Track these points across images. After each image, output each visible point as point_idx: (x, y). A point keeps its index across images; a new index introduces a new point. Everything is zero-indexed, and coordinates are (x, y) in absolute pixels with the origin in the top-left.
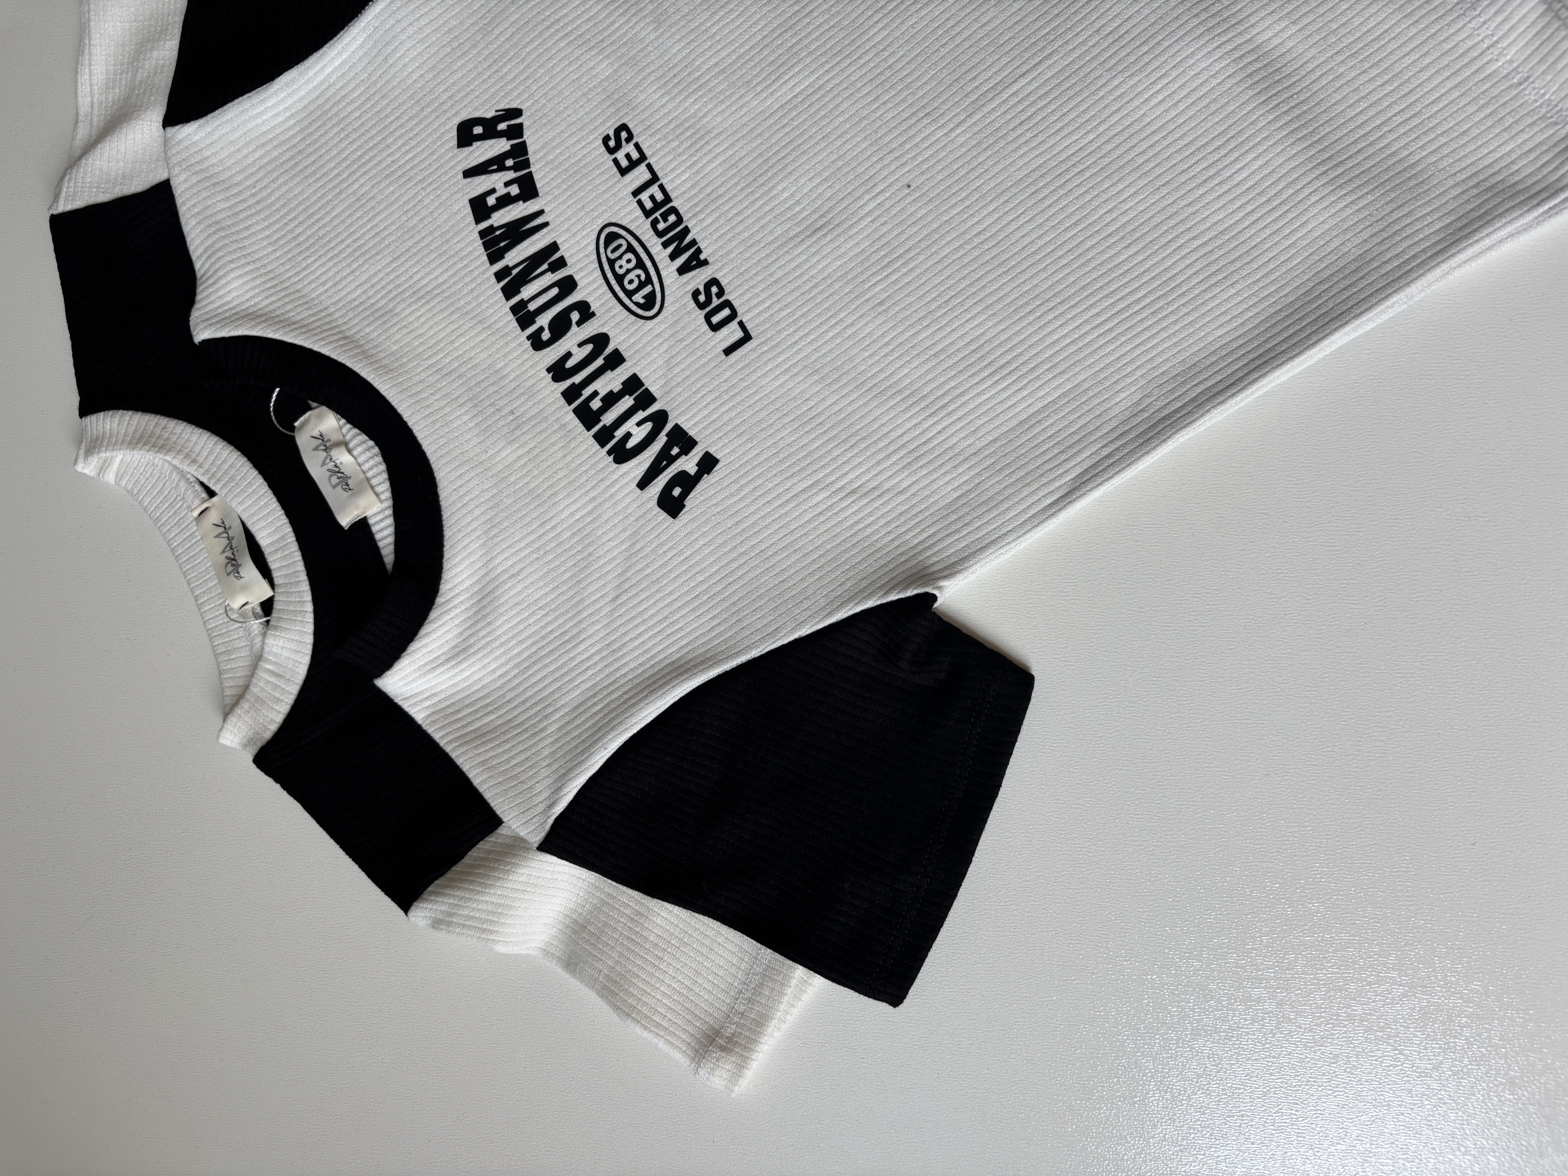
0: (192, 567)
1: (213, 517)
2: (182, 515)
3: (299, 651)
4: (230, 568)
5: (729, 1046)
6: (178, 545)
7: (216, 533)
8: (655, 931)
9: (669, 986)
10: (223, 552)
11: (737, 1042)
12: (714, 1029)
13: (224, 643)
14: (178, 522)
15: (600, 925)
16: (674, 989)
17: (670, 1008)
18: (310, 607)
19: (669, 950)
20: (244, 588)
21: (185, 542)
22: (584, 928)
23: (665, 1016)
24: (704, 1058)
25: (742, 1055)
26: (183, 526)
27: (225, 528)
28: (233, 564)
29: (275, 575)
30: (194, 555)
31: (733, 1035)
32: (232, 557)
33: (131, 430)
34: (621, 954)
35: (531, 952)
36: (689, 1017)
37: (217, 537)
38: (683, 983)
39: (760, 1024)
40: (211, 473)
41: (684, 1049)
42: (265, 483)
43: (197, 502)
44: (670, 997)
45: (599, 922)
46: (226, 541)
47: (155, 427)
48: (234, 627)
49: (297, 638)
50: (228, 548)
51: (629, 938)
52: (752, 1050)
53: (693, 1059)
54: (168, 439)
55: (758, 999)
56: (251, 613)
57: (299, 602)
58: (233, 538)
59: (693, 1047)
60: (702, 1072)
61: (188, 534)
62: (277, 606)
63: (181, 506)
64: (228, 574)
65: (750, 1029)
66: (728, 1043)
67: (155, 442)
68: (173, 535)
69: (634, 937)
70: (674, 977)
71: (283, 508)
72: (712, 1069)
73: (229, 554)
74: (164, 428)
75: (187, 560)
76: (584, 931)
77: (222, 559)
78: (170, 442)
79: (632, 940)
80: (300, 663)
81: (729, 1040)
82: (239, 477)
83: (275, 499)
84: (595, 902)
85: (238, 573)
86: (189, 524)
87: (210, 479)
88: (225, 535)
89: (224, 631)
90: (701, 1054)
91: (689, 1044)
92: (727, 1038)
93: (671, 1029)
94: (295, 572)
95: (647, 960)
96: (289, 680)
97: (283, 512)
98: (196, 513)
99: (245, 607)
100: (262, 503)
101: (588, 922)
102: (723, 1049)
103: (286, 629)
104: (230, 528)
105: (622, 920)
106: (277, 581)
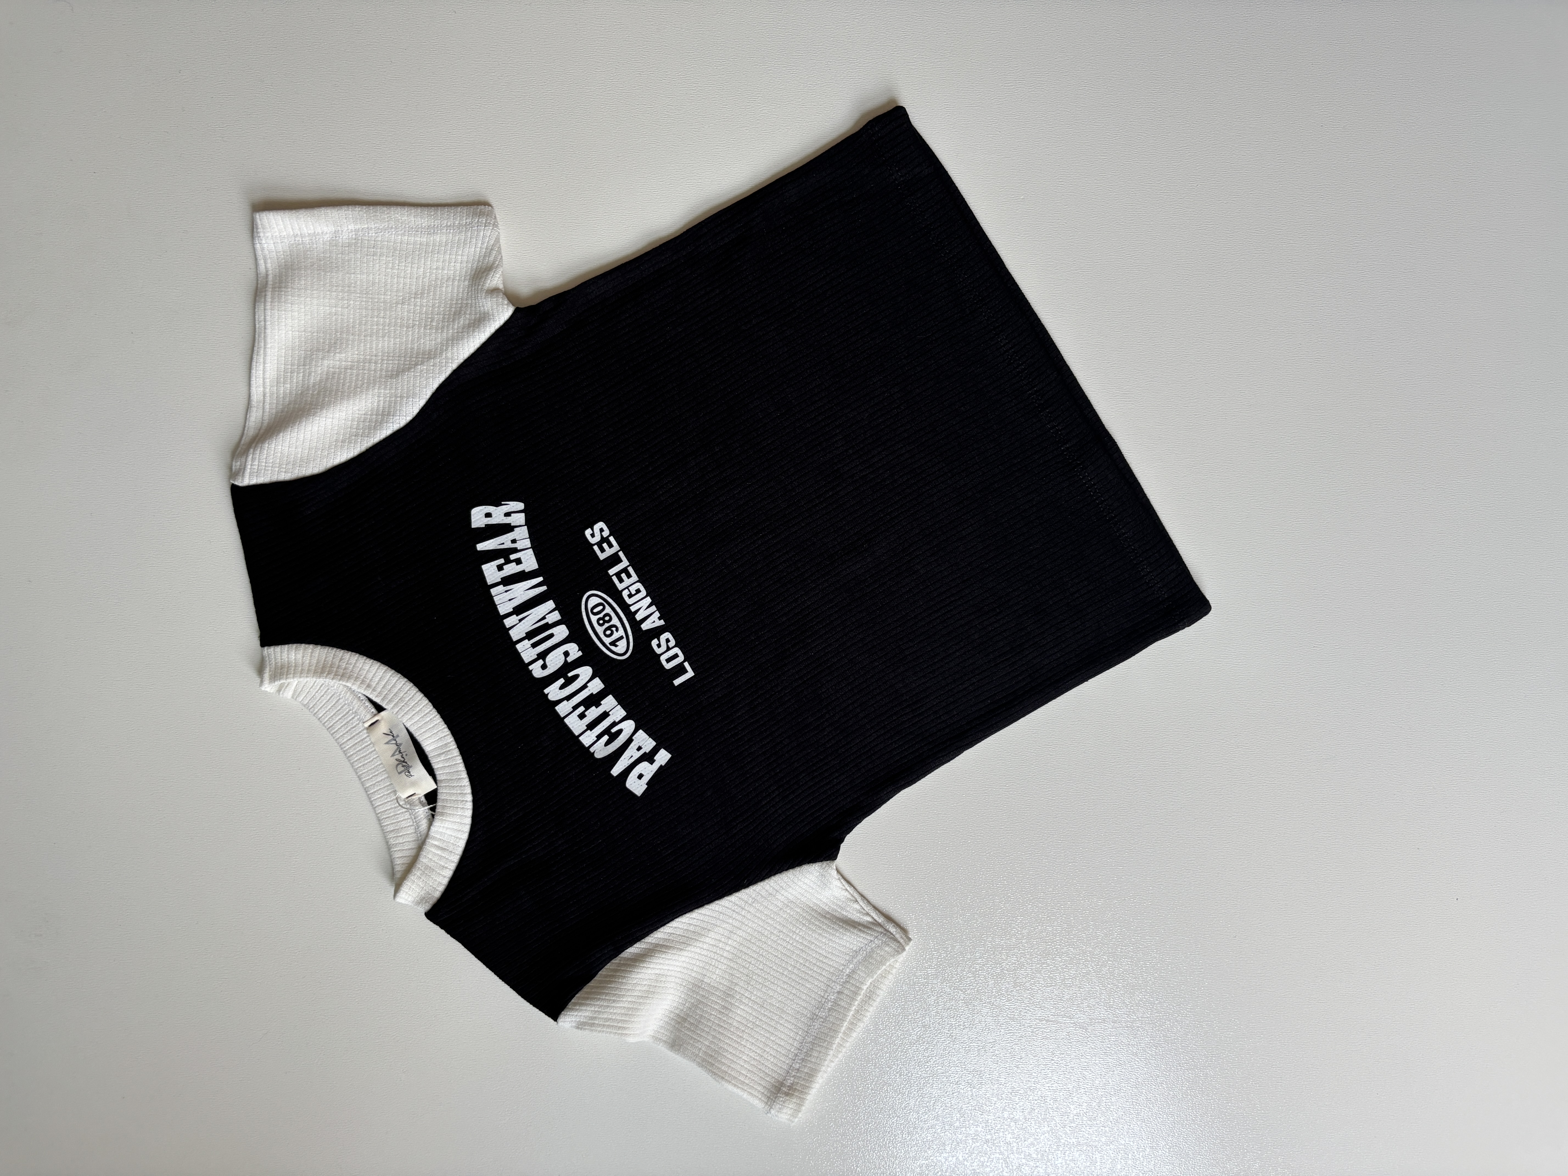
0: (364, 765)
1: (383, 728)
2: (354, 725)
3: (459, 830)
4: (400, 768)
5: (790, 1092)
6: (350, 748)
7: (387, 740)
8: (736, 1019)
9: (748, 1055)
10: (393, 755)
11: (796, 1089)
12: (779, 1081)
13: (392, 824)
14: (350, 730)
15: (697, 1017)
16: (751, 1057)
17: (749, 1070)
18: (469, 798)
19: (746, 1031)
20: (414, 784)
21: (357, 746)
22: (685, 1020)
23: (747, 1076)
24: (774, 1102)
25: (800, 1097)
26: (354, 734)
27: (393, 736)
28: (404, 765)
29: (437, 773)
30: (365, 756)
31: (792, 1084)
32: (402, 759)
33: (314, 661)
34: (714, 1037)
35: (646, 1039)
36: (761, 1075)
37: (387, 743)
38: (756, 1053)
39: (811, 1076)
40: (383, 695)
41: (760, 1097)
42: (430, 704)
43: (368, 716)
44: (749, 1063)
45: (696, 1015)
46: (395, 747)
47: (333, 659)
48: (401, 811)
49: (458, 821)
50: (397, 753)
51: (719, 1025)
52: (806, 1093)
53: (767, 1103)
54: (345, 669)
55: (809, 1059)
56: (417, 802)
57: (460, 794)
58: (401, 744)
59: (766, 1095)
60: (773, 1112)
61: (359, 740)
62: (440, 797)
63: (353, 718)
64: (400, 773)
65: (804, 1079)
66: (789, 1090)
67: (337, 671)
68: (345, 740)
69: (722, 1024)
70: (750, 1049)
71: (446, 723)
72: (780, 1109)
73: (399, 757)
74: (341, 659)
75: (359, 759)
76: (685, 1022)
77: (393, 761)
78: (349, 671)
79: (722, 1026)
80: (460, 839)
81: (790, 1087)
82: (407, 699)
83: (438, 716)
84: (693, 1001)
85: (409, 772)
86: (360, 732)
87: (383, 700)
88: (394, 742)
89: (392, 814)
90: (772, 1100)
91: (763, 1093)
92: (788, 1086)
93: (751, 1084)
94: (457, 771)
95: (732, 1039)
96: (451, 852)
97: (446, 726)
98: (367, 725)
99: (413, 797)
100: (428, 719)
101: (688, 1015)
102: (787, 1094)
103: (450, 814)
104: (398, 736)
105: (713, 1013)
106: (438, 778)
